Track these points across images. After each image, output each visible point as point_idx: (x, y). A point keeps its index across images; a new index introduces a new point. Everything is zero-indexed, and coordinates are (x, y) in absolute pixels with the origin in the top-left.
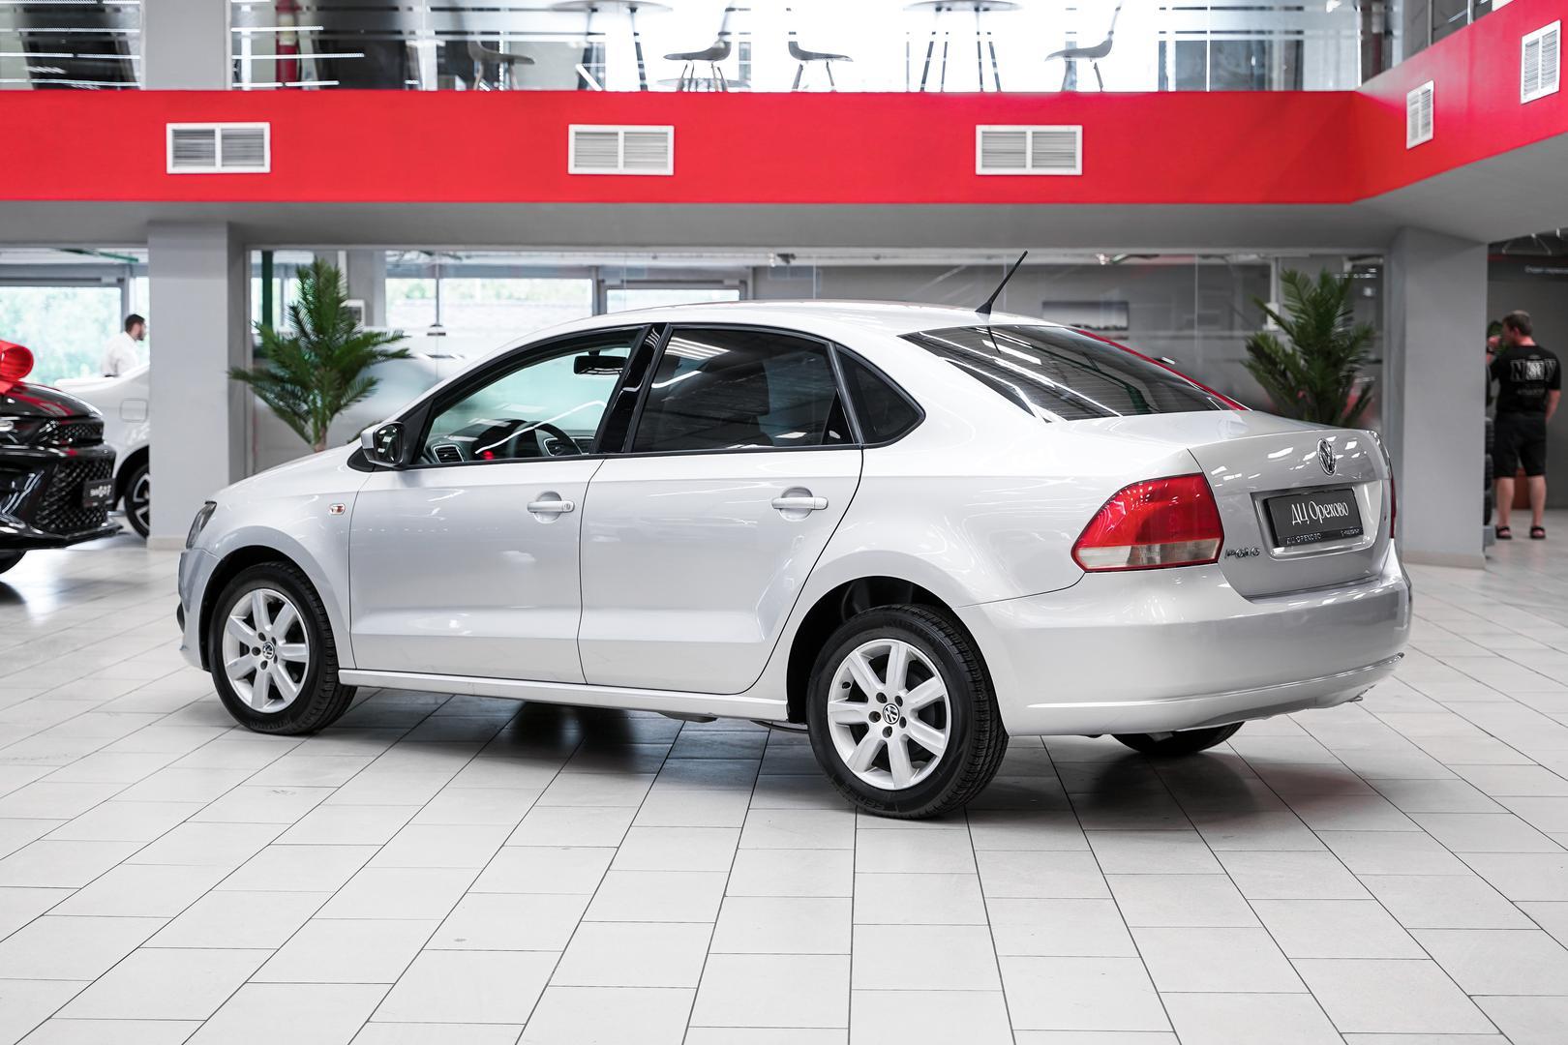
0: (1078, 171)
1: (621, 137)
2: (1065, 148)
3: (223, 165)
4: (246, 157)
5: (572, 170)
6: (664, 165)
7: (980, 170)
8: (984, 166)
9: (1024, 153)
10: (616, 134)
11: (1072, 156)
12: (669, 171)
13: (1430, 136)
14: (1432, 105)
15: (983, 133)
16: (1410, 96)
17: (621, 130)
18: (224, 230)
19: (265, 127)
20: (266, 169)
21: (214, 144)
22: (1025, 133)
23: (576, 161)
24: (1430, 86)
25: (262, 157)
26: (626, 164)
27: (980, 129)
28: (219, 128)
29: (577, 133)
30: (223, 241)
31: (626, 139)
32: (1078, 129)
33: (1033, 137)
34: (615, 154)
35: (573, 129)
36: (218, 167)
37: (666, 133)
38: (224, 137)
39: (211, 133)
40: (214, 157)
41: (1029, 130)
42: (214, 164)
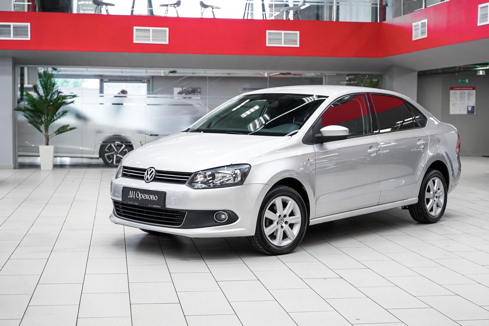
0: (298, 46)
1: (151, 31)
2: (294, 38)
3: (13, 37)
4: (22, 35)
5: (135, 41)
6: (165, 41)
7: (267, 45)
8: (269, 43)
9: (281, 39)
10: (149, 30)
11: (296, 41)
12: (167, 42)
13: (426, 36)
14: (427, 27)
15: (269, 33)
16: (414, 24)
17: (151, 29)
18: (11, 59)
19: (29, 24)
20: (29, 39)
21: (10, 30)
22: (281, 33)
23: (136, 39)
24: (426, 21)
25: (27, 35)
26: (153, 40)
27: (268, 31)
28: (12, 24)
29: (136, 30)
30: (11, 63)
31: (153, 32)
32: (298, 32)
33: (284, 35)
34: (149, 37)
35: (135, 28)
36: (12, 38)
37: (166, 30)
38: (14, 27)
39: (9, 26)
40: (10, 34)
41: (283, 32)
42: (10, 37)
